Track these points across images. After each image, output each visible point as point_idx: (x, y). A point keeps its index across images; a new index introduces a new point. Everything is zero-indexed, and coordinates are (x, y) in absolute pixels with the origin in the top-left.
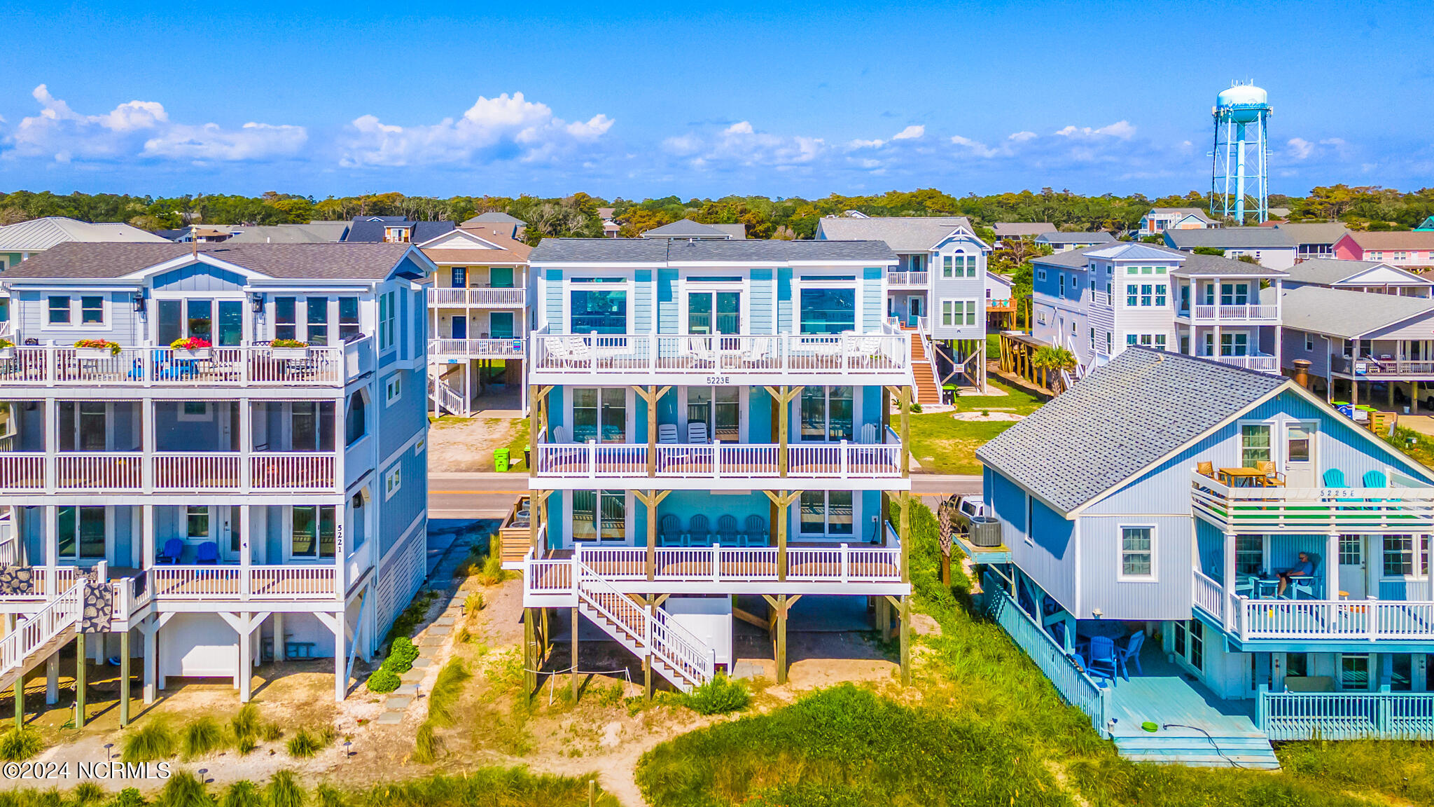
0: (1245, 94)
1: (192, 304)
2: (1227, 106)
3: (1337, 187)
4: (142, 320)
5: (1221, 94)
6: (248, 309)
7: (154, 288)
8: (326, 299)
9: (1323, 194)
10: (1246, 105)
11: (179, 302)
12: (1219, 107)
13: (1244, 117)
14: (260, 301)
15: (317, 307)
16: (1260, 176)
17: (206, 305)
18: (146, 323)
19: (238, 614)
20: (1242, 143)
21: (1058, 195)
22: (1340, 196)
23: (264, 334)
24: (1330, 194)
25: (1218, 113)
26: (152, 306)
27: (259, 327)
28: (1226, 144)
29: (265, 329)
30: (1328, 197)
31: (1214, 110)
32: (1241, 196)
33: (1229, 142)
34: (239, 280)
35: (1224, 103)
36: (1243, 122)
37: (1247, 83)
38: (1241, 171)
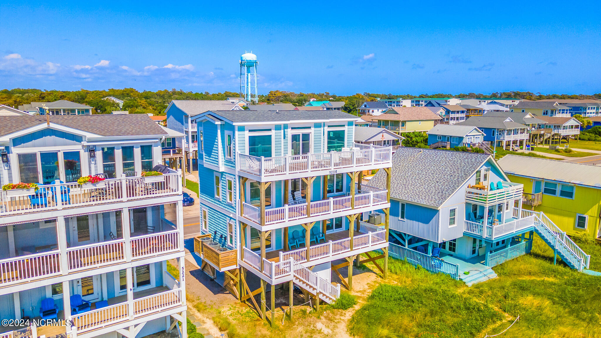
0: (249, 56)
1: (44, 155)
2: (244, 60)
3: (277, 91)
4: (6, 168)
5: (242, 56)
6: (84, 156)
7: (14, 146)
8: (133, 147)
9: (273, 93)
10: (250, 60)
11: (35, 155)
12: (242, 61)
13: (250, 65)
14: (92, 151)
15: (128, 152)
16: (255, 86)
17: (54, 155)
18: (10, 169)
19: (127, 328)
20: (249, 74)
21: (178, 92)
22: (278, 94)
23: (96, 170)
24: (276, 93)
25: (242, 63)
26: (13, 158)
27: (93, 166)
28: (244, 74)
29: (96, 167)
30: (275, 95)
31: (240, 61)
32: (249, 94)
33: (246, 74)
34: (77, 139)
35: (243, 59)
36: (250, 67)
37: (250, 52)
38: (249, 84)
